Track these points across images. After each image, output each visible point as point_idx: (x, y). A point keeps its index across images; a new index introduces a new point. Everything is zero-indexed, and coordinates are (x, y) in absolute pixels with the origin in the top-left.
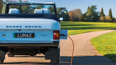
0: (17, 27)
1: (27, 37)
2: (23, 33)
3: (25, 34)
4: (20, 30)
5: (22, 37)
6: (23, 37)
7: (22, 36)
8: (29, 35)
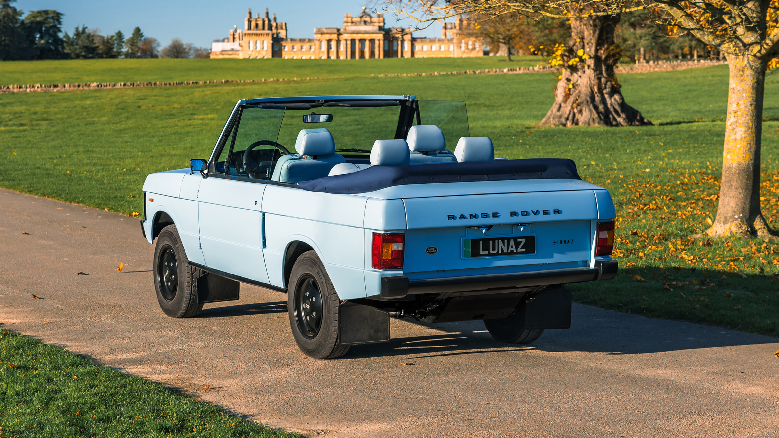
0: (485, 215)
1: (512, 252)
2: (498, 239)
3: (503, 239)
4: (489, 227)
5: (495, 252)
6: (497, 254)
7: (494, 249)
8: (517, 245)
